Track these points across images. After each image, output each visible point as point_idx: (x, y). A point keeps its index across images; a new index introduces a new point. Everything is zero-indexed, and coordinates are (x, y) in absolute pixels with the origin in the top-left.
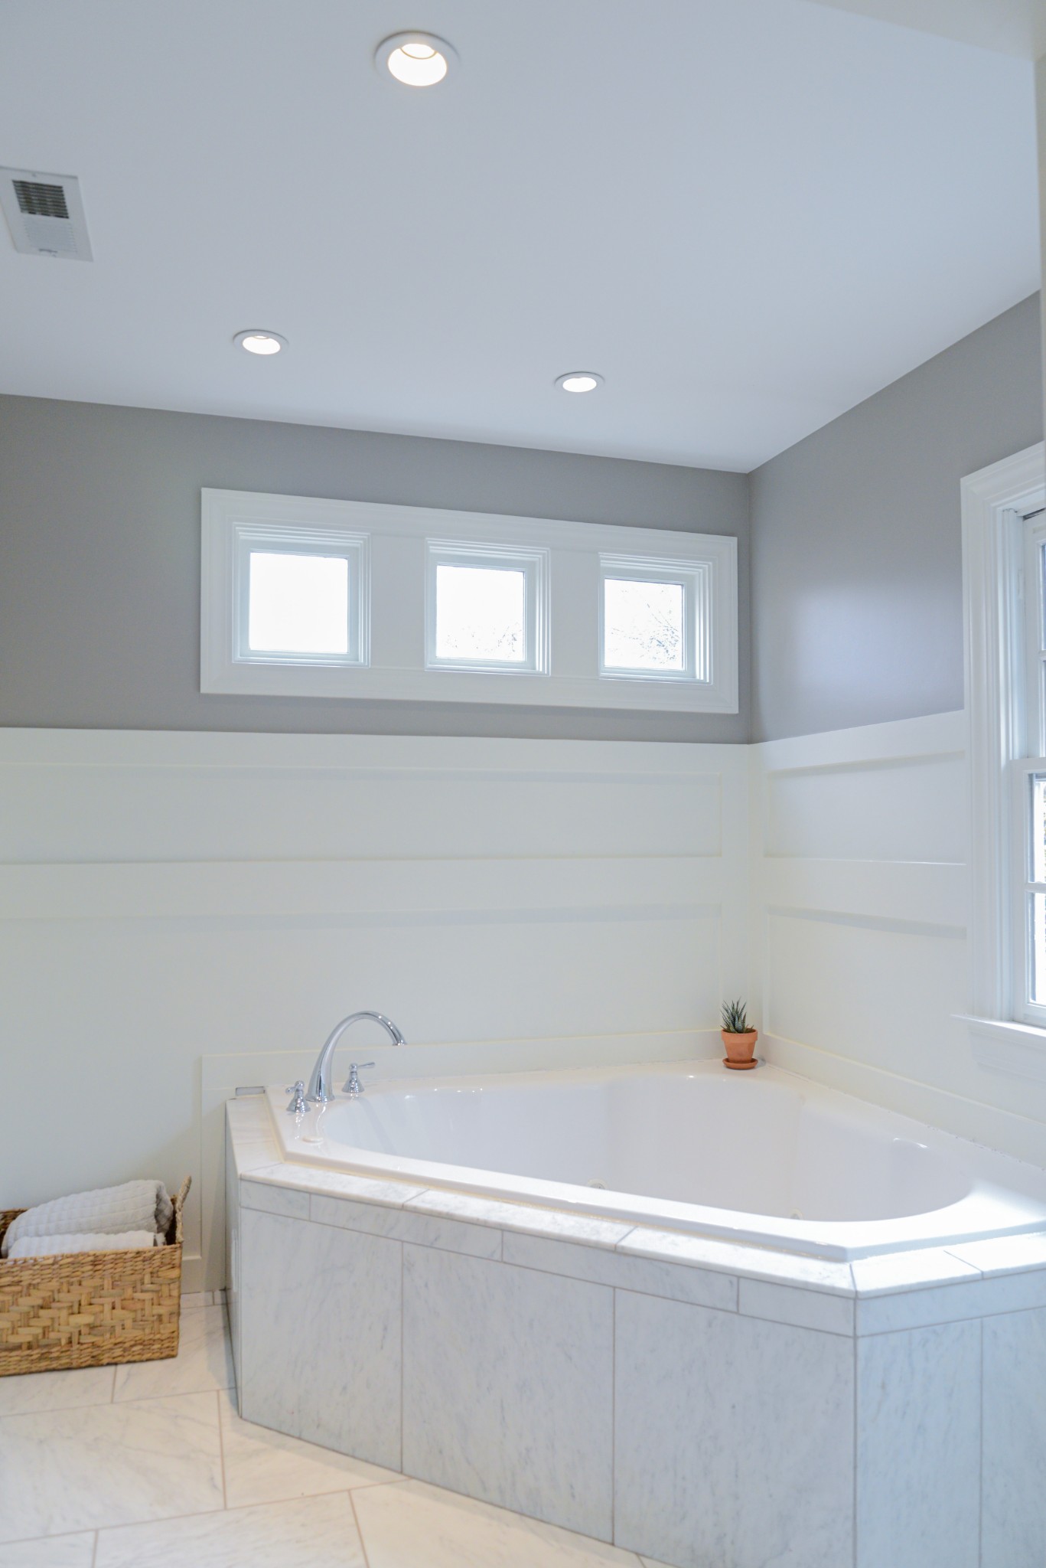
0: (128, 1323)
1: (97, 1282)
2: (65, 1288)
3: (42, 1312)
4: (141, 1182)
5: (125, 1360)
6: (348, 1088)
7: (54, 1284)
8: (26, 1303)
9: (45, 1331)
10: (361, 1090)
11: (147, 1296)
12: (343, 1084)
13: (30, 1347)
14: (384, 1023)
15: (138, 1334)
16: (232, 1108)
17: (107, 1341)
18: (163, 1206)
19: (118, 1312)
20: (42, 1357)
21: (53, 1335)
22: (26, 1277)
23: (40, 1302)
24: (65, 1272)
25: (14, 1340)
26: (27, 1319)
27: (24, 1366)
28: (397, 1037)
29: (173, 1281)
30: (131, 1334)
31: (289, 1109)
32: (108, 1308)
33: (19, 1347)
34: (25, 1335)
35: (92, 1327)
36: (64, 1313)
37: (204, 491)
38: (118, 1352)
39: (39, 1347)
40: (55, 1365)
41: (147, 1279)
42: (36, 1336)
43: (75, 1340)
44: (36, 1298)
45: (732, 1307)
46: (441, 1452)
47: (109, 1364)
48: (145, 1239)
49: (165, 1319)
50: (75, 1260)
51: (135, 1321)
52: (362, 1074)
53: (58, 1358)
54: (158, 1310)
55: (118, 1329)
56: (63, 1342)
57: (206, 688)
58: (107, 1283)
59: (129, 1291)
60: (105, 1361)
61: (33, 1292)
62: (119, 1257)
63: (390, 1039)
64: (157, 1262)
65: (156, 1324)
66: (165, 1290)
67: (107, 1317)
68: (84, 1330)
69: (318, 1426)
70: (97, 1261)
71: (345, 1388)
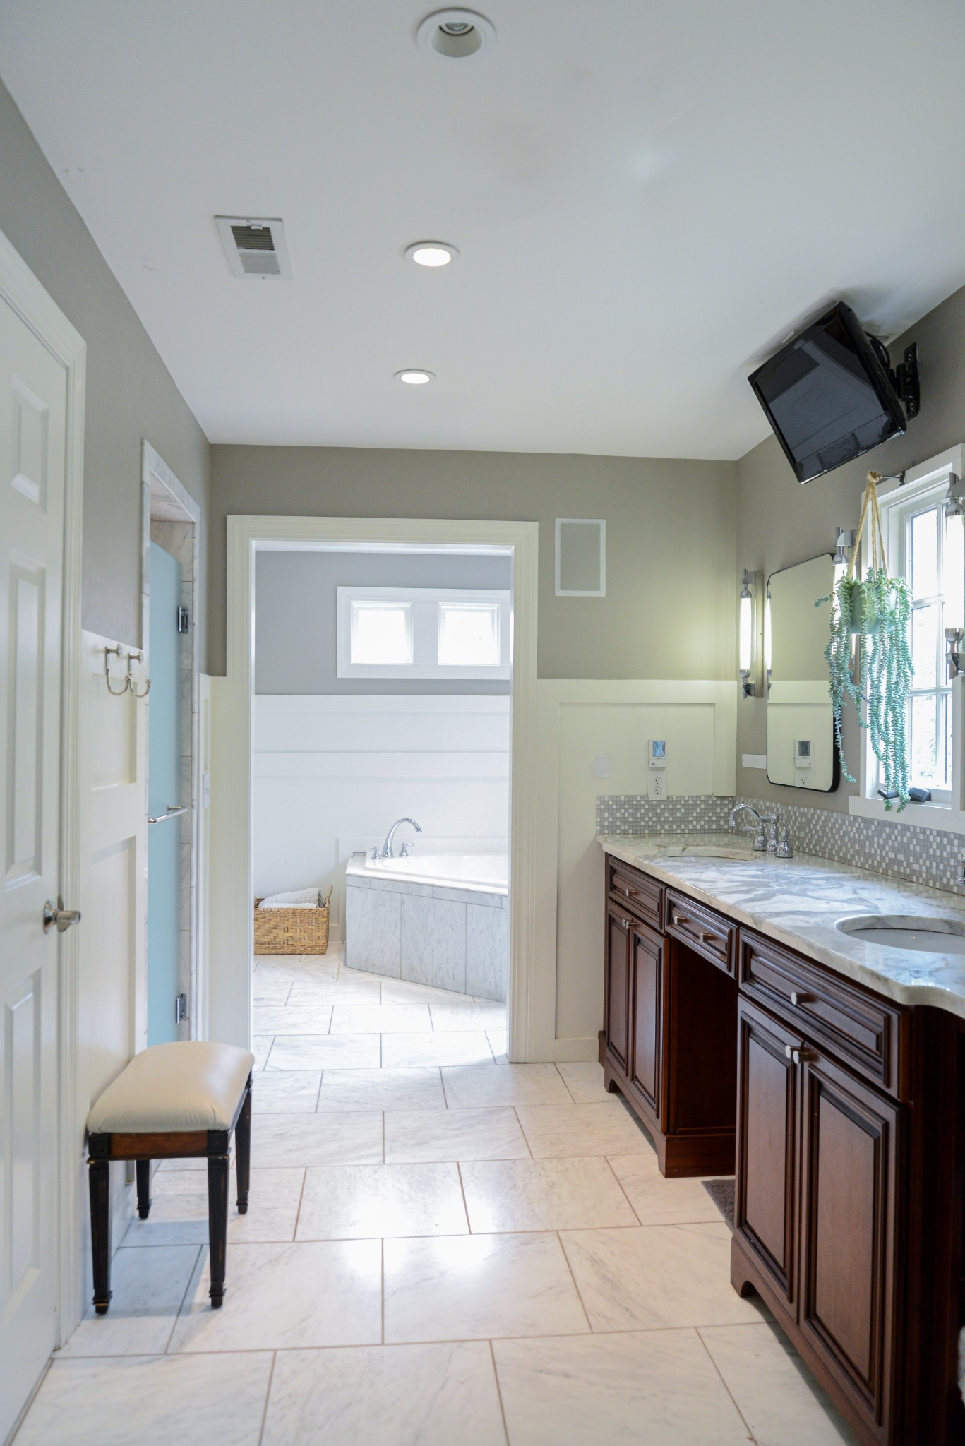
0: (306, 938)
1: (294, 920)
2: (282, 921)
3: (274, 930)
4: (312, 888)
5: (305, 953)
6: (401, 855)
7: (278, 919)
8: (267, 926)
9: (275, 937)
10: (407, 855)
11: (314, 928)
12: (399, 853)
13: (269, 944)
14: (414, 824)
15: (310, 943)
16: (350, 859)
17: (298, 944)
18: (321, 899)
19: (302, 933)
20: (274, 948)
21: (278, 940)
22: (268, 916)
23: (272, 926)
24: (283, 915)
25: (263, 940)
26: (269, 931)
27: (267, 951)
28: (418, 830)
29: (324, 923)
30: (307, 943)
31: (372, 858)
32: (298, 931)
33: (265, 943)
34: (267, 939)
35: (292, 938)
36: (282, 931)
37: (338, 588)
38: (302, 949)
39: (273, 944)
40: (278, 952)
41: (314, 921)
42: (271, 939)
43: (286, 942)
44: (271, 924)
45: (500, 906)
46: (413, 969)
47: (299, 954)
48: (314, 906)
49: (321, 938)
50: (286, 911)
51: (309, 937)
52: (408, 849)
53: (280, 949)
54: (318, 934)
55: (302, 940)
56: (282, 943)
57: (339, 676)
58: (299, 921)
59: (307, 925)
60: (297, 952)
61: (270, 922)
62: (303, 911)
63: (415, 830)
64: (317, 915)
65: (317, 940)
66: (321, 925)
67: (298, 935)
68: (290, 939)
69: (373, 966)
70: (294, 912)
71: (382, 950)
